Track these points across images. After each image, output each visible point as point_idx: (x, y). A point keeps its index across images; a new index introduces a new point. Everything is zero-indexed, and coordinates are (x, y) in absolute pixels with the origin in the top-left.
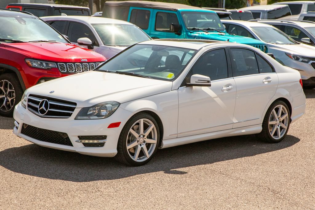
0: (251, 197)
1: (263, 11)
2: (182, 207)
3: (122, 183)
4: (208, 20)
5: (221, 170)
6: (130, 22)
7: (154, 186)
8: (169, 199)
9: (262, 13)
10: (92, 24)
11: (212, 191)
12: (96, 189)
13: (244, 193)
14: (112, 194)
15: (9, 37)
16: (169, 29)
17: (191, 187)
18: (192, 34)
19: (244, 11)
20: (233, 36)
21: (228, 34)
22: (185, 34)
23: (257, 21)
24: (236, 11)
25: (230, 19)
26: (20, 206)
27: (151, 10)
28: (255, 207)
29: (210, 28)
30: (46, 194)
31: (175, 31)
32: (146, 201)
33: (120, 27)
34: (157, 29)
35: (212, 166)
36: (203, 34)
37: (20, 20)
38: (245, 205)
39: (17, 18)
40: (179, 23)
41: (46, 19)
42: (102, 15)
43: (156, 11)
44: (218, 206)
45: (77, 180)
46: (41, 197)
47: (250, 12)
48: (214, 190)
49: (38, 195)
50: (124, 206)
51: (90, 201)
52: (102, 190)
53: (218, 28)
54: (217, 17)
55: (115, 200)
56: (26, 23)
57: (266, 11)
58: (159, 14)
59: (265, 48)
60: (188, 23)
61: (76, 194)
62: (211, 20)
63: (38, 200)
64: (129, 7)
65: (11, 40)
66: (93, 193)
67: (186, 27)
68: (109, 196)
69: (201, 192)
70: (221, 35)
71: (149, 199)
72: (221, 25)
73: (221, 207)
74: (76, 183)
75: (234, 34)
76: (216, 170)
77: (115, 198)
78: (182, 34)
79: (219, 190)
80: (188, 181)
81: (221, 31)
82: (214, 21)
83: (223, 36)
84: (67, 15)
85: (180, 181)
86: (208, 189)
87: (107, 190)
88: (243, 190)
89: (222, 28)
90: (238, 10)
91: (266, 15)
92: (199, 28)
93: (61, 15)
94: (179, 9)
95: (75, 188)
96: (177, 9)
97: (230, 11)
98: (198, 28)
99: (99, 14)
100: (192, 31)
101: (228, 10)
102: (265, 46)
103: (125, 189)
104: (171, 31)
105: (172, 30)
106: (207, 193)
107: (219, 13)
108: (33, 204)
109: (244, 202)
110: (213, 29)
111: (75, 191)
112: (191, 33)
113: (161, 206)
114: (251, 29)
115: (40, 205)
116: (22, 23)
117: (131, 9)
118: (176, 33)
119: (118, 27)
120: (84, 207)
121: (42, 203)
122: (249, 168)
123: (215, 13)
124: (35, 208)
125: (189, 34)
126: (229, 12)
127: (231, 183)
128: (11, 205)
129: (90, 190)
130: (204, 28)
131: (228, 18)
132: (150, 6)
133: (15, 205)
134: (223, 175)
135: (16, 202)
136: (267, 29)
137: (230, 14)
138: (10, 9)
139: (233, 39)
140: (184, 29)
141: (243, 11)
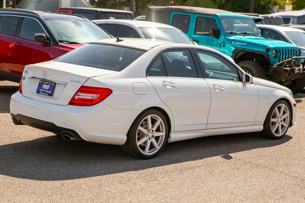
0: (296, 189)
1: (293, 17)
2: (234, 196)
3: (176, 173)
4: (243, 25)
5: (265, 165)
6: (172, 25)
7: (206, 177)
8: (221, 189)
9: (292, 18)
10: (139, 28)
11: (259, 183)
12: (153, 178)
13: (290, 186)
14: (169, 183)
15: (64, 38)
16: (208, 33)
17: (240, 178)
18: (230, 38)
19: (276, 17)
20: (268, 40)
21: (263, 38)
22: (223, 37)
23: (289, 26)
24: (268, 16)
25: (263, 24)
26: (89, 191)
27: (192, 15)
28: (301, 198)
29: (246, 32)
30: (110, 181)
31: (214, 35)
32: (200, 190)
33: (164, 30)
34: (197, 33)
35: (256, 160)
36: (240, 38)
37: (76, 23)
38: (292, 197)
39: (73, 22)
40: (217, 27)
41: (97, 22)
42: (146, 19)
43: (196, 16)
44: (267, 197)
45: (136, 170)
46: (106, 184)
47: (281, 17)
48: (261, 182)
49: (103, 181)
50: (181, 194)
51: (150, 189)
52: (159, 179)
53: (254, 33)
54: (253, 22)
55: (172, 188)
56: (81, 26)
57: (296, 16)
58: (198, 19)
59: (298, 52)
60: (225, 27)
61: (137, 182)
62: (248, 25)
63: (103, 186)
64: (171, 11)
65: (69, 42)
66: (151, 181)
67: (224, 31)
68: (166, 184)
69: (250, 183)
70: (258, 39)
71: (203, 189)
72: (256, 30)
73: (270, 198)
74: (135, 172)
75: (270, 38)
76: (261, 164)
77: (172, 187)
78: (221, 38)
79: (266, 182)
80: (236, 173)
81: (256, 35)
82: (250, 25)
83: (259, 40)
84: (115, 19)
85: (229, 173)
86: (255, 181)
87: (163, 179)
88: (288, 183)
89: (258, 33)
90: (270, 16)
91: (296, 20)
92: (237, 32)
93: (109, 19)
94: (218, 14)
95: (135, 177)
96: (216, 14)
97: (263, 17)
98: (235, 32)
99: (140, 17)
100: (230, 35)
101: (260, 16)
102: (299, 50)
103: (180, 179)
104: (210, 34)
105: (212, 33)
106: (255, 185)
107: (255, 18)
108: (100, 189)
109: (291, 194)
110: (249, 34)
111: (135, 179)
112: (229, 36)
113: (215, 195)
114: (284, 33)
115: (106, 191)
116: (78, 26)
117: (173, 13)
118: (215, 36)
119: (162, 31)
120: (145, 194)
121: (108, 189)
122: (291, 163)
123: (251, 18)
124: (102, 193)
125: (227, 37)
126: (261, 17)
127: (276, 176)
128: (81, 190)
129: (148, 178)
130: (241, 32)
131: (261, 22)
132: (191, 11)
133: (85, 190)
134: (268, 169)
135: (85, 187)
136: (299, 34)
137: (262, 19)
138: (62, 13)
139: (268, 43)
140: (222, 33)
141: (274, 17)
